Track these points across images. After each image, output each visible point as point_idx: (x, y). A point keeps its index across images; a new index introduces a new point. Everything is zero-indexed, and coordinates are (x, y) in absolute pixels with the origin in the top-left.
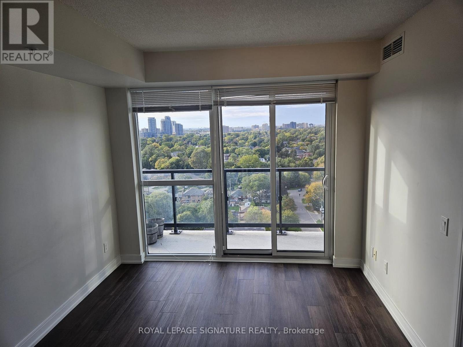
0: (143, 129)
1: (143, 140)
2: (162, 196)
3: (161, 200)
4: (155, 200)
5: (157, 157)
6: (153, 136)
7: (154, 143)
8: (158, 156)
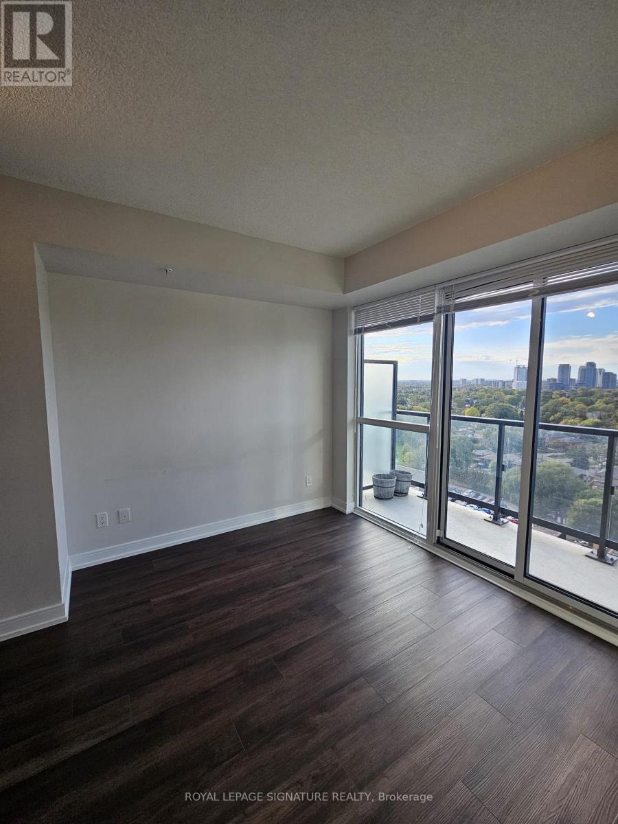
0: (549, 380)
1: (546, 393)
2: (559, 469)
3: (558, 473)
4: (546, 470)
5: (563, 416)
6: (563, 388)
7: (563, 398)
8: (565, 414)
